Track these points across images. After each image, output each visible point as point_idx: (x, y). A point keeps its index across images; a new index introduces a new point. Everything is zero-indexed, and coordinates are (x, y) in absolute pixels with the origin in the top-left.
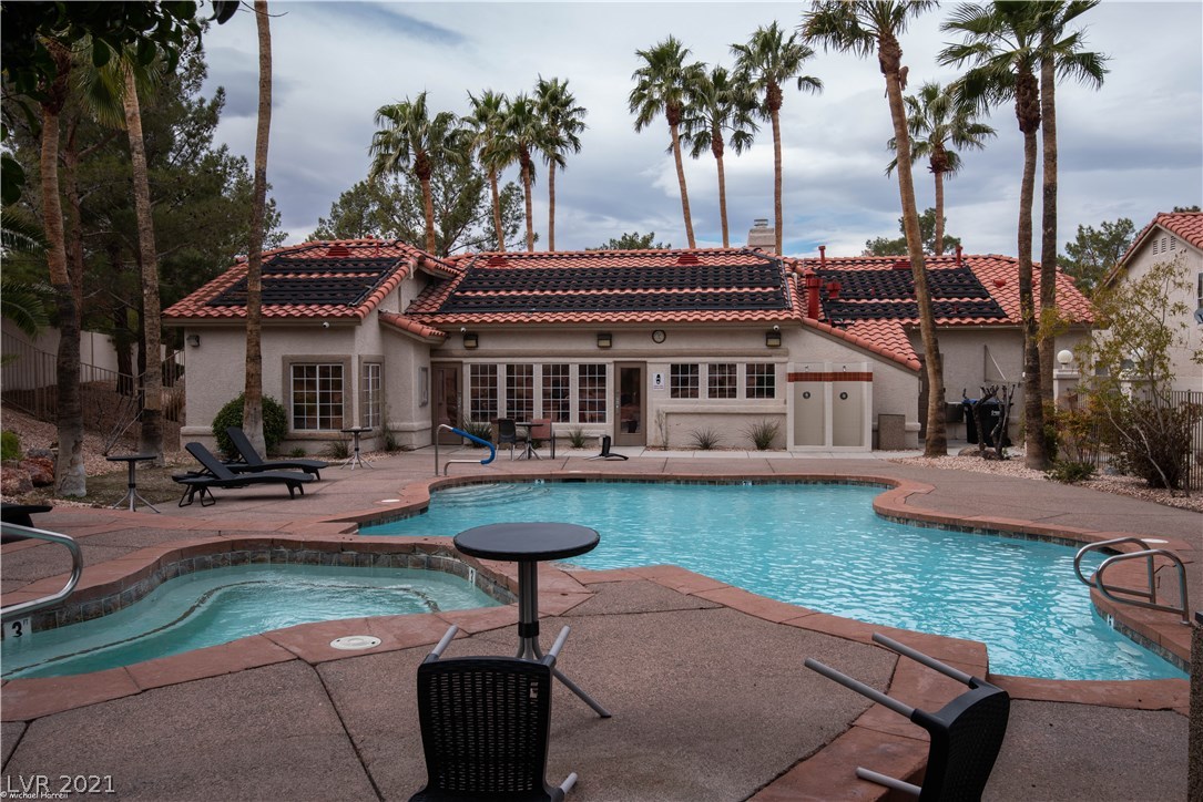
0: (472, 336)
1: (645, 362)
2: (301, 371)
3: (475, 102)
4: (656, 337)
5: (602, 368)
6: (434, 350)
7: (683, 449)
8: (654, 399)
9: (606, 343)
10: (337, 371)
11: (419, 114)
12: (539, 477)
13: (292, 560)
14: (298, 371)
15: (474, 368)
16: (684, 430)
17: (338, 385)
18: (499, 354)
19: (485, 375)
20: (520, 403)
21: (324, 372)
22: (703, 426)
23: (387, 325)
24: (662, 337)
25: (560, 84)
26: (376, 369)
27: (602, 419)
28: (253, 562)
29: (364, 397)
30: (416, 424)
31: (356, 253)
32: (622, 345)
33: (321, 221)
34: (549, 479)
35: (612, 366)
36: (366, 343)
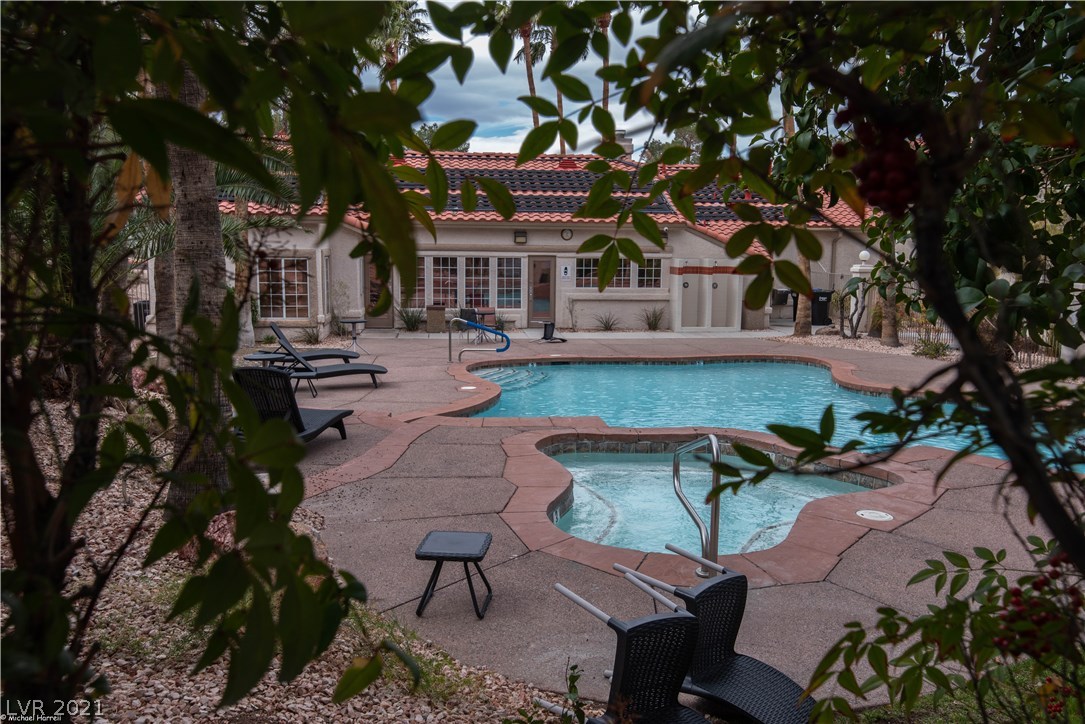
1: (555, 256)
4: (565, 235)
5: (518, 261)
7: (589, 330)
8: (563, 288)
9: (522, 239)
13: (595, 449)
16: (588, 315)
22: (603, 311)
24: (569, 235)
27: (518, 304)
28: (565, 452)
32: (536, 241)
35: (527, 260)
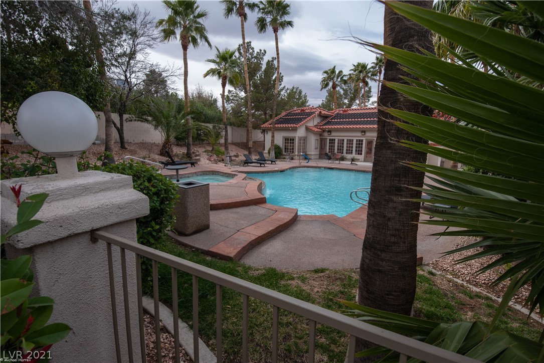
0: (330, 131)
1: (374, 139)
2: (286, 139)
3: (354, 65)
5: (362, 141)
6: (321, 135)
9: (363, 134)
10: (293, 140)
11: (333, 71)
12: (323, 167)
14: (286, 140)
15: (330, 140)
17: (293, 143)
18: (337, 136)
19: (332, 141)
20: (340, 150)
21: (291, 140)
23: (307, 129)
25: (366, 64)
26: (304, 140)
27: (361, 154)
29: (299, 146)
30: (313, 153)
31: (307, 111)
32: (368, 134)
33: (323, 100)
34: (325, 168)
35: (365, 140)
36: (301, 133)
